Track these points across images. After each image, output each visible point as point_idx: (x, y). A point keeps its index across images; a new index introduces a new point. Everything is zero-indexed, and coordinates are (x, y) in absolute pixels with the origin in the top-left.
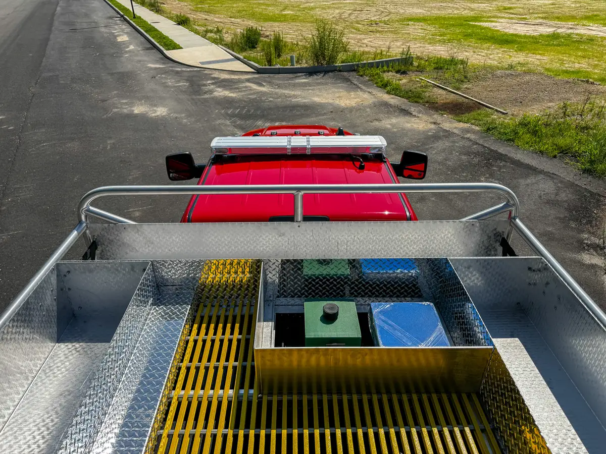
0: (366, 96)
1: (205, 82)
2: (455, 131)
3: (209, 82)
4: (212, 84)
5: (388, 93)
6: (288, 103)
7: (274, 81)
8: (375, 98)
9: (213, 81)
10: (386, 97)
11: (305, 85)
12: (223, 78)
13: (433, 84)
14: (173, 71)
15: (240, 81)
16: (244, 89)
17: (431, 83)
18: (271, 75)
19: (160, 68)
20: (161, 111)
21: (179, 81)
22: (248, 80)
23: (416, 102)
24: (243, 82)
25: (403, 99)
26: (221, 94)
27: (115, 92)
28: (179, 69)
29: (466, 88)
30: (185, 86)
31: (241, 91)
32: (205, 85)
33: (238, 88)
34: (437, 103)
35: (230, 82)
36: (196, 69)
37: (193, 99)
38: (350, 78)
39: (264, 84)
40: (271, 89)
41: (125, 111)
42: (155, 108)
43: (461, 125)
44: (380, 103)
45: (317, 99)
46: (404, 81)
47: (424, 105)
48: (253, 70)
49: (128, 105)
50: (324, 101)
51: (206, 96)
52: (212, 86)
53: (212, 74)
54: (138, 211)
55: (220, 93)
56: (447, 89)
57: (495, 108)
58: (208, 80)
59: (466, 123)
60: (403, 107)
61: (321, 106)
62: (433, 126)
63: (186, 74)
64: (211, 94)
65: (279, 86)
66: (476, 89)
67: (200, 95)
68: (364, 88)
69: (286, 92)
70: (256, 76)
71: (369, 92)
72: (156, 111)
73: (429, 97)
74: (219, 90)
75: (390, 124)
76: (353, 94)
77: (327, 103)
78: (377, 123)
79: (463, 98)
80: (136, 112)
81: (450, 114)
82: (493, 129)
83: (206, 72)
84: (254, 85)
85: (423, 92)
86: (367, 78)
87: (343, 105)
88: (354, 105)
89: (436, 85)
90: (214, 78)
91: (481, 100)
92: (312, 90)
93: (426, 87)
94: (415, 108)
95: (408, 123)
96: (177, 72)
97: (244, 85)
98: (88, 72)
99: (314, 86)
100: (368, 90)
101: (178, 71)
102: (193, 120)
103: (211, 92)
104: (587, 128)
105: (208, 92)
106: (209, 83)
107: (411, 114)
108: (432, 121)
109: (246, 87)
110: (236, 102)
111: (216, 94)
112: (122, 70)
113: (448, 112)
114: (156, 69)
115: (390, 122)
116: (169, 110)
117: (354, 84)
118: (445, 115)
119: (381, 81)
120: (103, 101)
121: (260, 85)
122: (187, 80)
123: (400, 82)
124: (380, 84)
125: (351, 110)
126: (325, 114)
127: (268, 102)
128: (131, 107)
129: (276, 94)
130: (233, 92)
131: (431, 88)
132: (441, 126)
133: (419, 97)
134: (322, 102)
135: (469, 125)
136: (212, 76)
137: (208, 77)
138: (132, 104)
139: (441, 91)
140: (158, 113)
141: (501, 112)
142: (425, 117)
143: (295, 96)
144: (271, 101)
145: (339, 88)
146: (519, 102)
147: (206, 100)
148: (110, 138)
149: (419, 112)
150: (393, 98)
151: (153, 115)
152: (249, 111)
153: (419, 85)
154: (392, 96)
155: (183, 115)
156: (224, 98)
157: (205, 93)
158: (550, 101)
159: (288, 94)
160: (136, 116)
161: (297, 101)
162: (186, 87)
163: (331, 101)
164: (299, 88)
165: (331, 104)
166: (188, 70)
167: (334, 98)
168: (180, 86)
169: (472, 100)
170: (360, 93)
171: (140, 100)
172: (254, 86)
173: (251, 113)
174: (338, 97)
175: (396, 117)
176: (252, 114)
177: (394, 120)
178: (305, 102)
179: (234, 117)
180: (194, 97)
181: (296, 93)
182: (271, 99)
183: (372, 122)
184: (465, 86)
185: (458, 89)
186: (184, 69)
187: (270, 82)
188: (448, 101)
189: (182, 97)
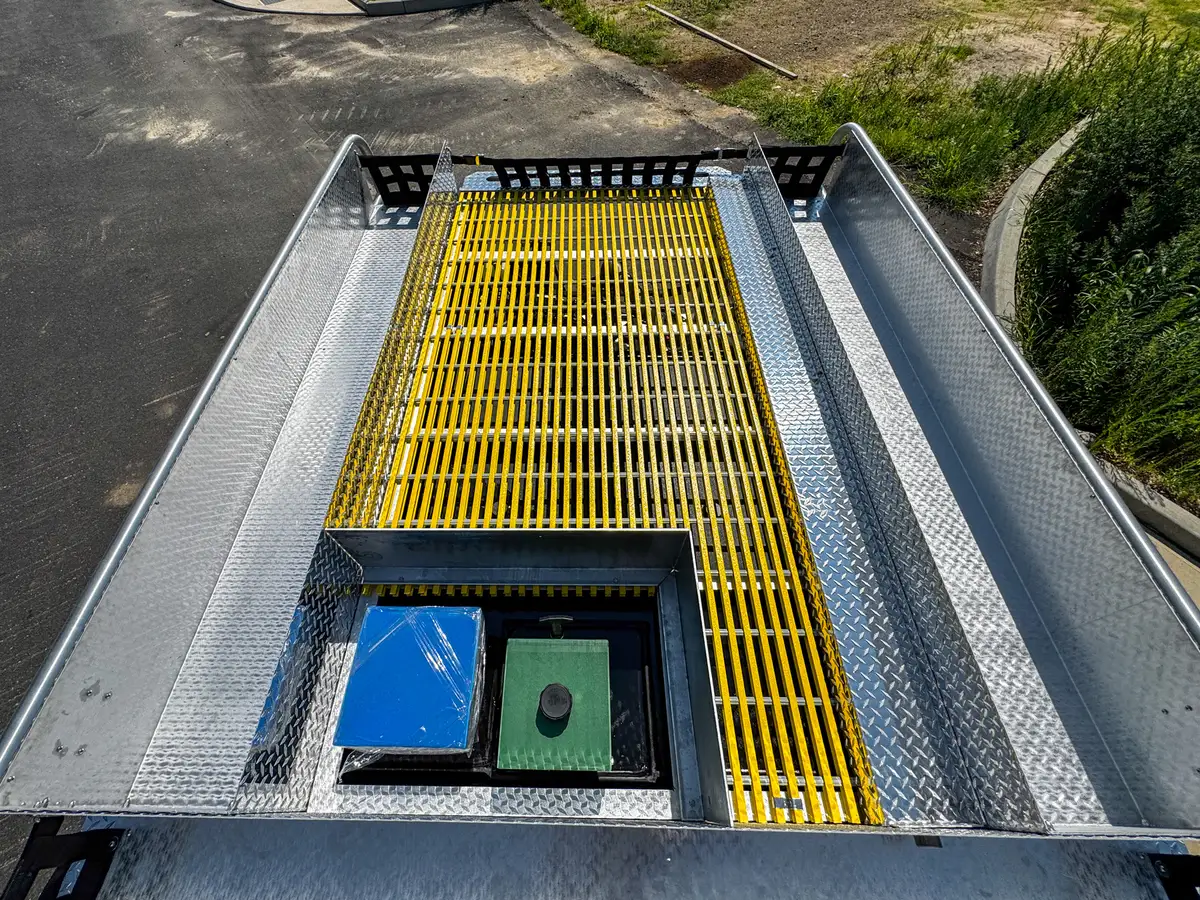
0: (561, 56)
1: (274, 48)
2: (717, 127)
3: (282, 46)
4: (289, 50)
5: (598, 45)
6: (428, 83)
7: (398, 32)
8: (578, 59)
9: (289, 44)
10: (595, 56)
11: (453, 37)
12: (305, 33)
13: (670, 18)
14: (212, 24)
15: (337, 39)
16: (346, 58)
17: (667, 16)
18: (392, 18)
19: (188, 18)
20: (198, 130)
21: (226, 51)
22: (352, 35)
23: (647, 63)
24: (343, 41)
25: (624, 58)
26: (304, 74)
27: (108, 89)
28: (225, 19)
29: (725, 23)
30: (239, 59)
31: (341, 64)
32: (274, 55)
33: (334, 57)
34: (681, 62)
35: (319, 41)
36: (255, 16)
37: (255, 92)
38: (530, 14)
39: (381, 42)
40: (394, 52)
41: (130, 136)
42: (186, 123)
43: (727, 111)
44: (587, 72)
45: (477, 71)
46: (622, 15)
47: (660, 70)
48: (358, 10)
49: (134, 120)
50: (491, 74)
51: (279, 82)
52: (288, 57)
53: (284, 26)
54: (170, 400)
55: (307, 71)
56: (694, 30)
57: (776, 66)
58: (279, 43)
59: (732, 105)
60: (627, 78)
61: (486, 85)
62: (679, 120)
63: (237, 30)
64: (287, 76)
65: (409, 46)
66: (741, 24)
67: (268, 81)
68: (554, 35)
69: (421, 57)
70: (366, 22)
71: (566, 46)
72: (188, 131)
73: (666, 49)
74: (301, 63)
75: (609, 121)
76: (537, 52)
77: (496, 79)
78: (587, 121)
79: (722, 48)
80: (151, 136)
81: (706, 85)
82: (779, 116)
83: (274, 22)
84: (362, 45)
85: (655, 37)
86: (559, 13)
87: (524, 81)
88: (543, 80)
89: (675, 20)
90: (291, 36)
91: (750, 48)
92: (466, 48)
93: (659, 26)
94: (645, 79)
95: (637, 114)
96: (223, 27)
97: (345, 48)
98: (53, 42)
99: (469, 38)
100: (565, 41)
101: (222, 23)
102: (258, 144)
103: (286, 70)
104: (924, 99)
105: (280, 71)
106: (283, 49)
107: (641, 93)
108: (677, 106)
109: (349, 52)
110: (335, 93)
111: (297, 74)
112: (116, 31)
113: (699, 83)
114: (182, 21)
115: (609, 116)
116: (213, 124)
117: (539, 29)
118: (697, 91)
119: (583, 19)
120: (86, 114)
121: (376, 45)
122: (243, 46)
123: (616, 16)
124: (583, 25)
125: (539, 91)
126: (494, 107)
127: (391, 85)
128: (140, 125)
129: (405, 63)
130: (326, 68)
131: (668, 28)
132: (693, 118)
133: (649, 52)
134: (486, 76)
135: (738, 111)
136: (287, 30)
137: (278, 34)
138: (140, 119)
139: (684, 34)
140: (193, 136)
141: (788, 76)
142: (664, 99)
143: (439, 67)
144: (395, 83)
145: (512, 40)
146: (812, 48)
147: (278, 91)
148: (105, 211)
149: (654, 87)
150: (606, 57)
151: (184, 140)
152: (358, 112)
153: (648, 23)
154: (605, 52)
155: (240, 135)
156: (313, 82)
157: (277, 74)
158: (861, 42)
159: (425, 61)
160: (152, 147)
161: (442, 79)
162: (241, 62)
163: (502, 74)
164: (443, 47)
165: (503, 81)
166: (242, 18)
167: (507, 67)
168: (229, 60)
169: (737, 50)
170: (551, 50)
171: (156, 105)
172: (363, 49)
173: (362, 116)
174: (514, 63)
175: (618, 102)
176: (365, 120)
177: (614, 112)
178: (456, 79)
179: (332, 130)
180: (256, 86)
181: (438, 60)
182: (397, 78)
183: (576, 118)
184: (723, 18)
185: (712, 26)
186: (233, 18)
187: (391, 36)
188: (698, 56)
189: (237, 88)
